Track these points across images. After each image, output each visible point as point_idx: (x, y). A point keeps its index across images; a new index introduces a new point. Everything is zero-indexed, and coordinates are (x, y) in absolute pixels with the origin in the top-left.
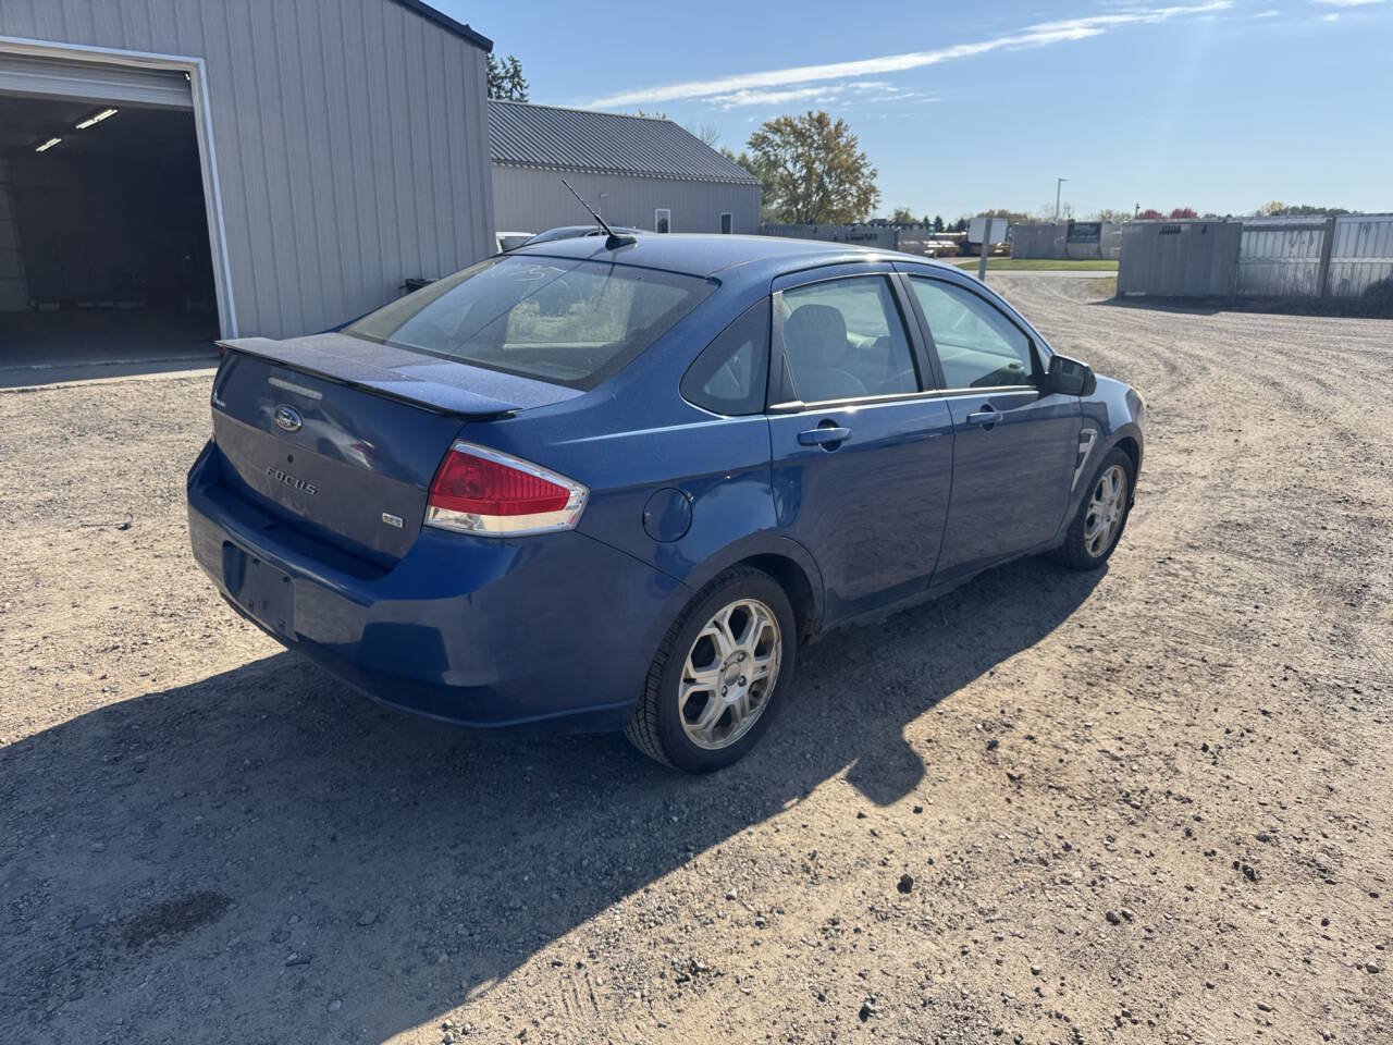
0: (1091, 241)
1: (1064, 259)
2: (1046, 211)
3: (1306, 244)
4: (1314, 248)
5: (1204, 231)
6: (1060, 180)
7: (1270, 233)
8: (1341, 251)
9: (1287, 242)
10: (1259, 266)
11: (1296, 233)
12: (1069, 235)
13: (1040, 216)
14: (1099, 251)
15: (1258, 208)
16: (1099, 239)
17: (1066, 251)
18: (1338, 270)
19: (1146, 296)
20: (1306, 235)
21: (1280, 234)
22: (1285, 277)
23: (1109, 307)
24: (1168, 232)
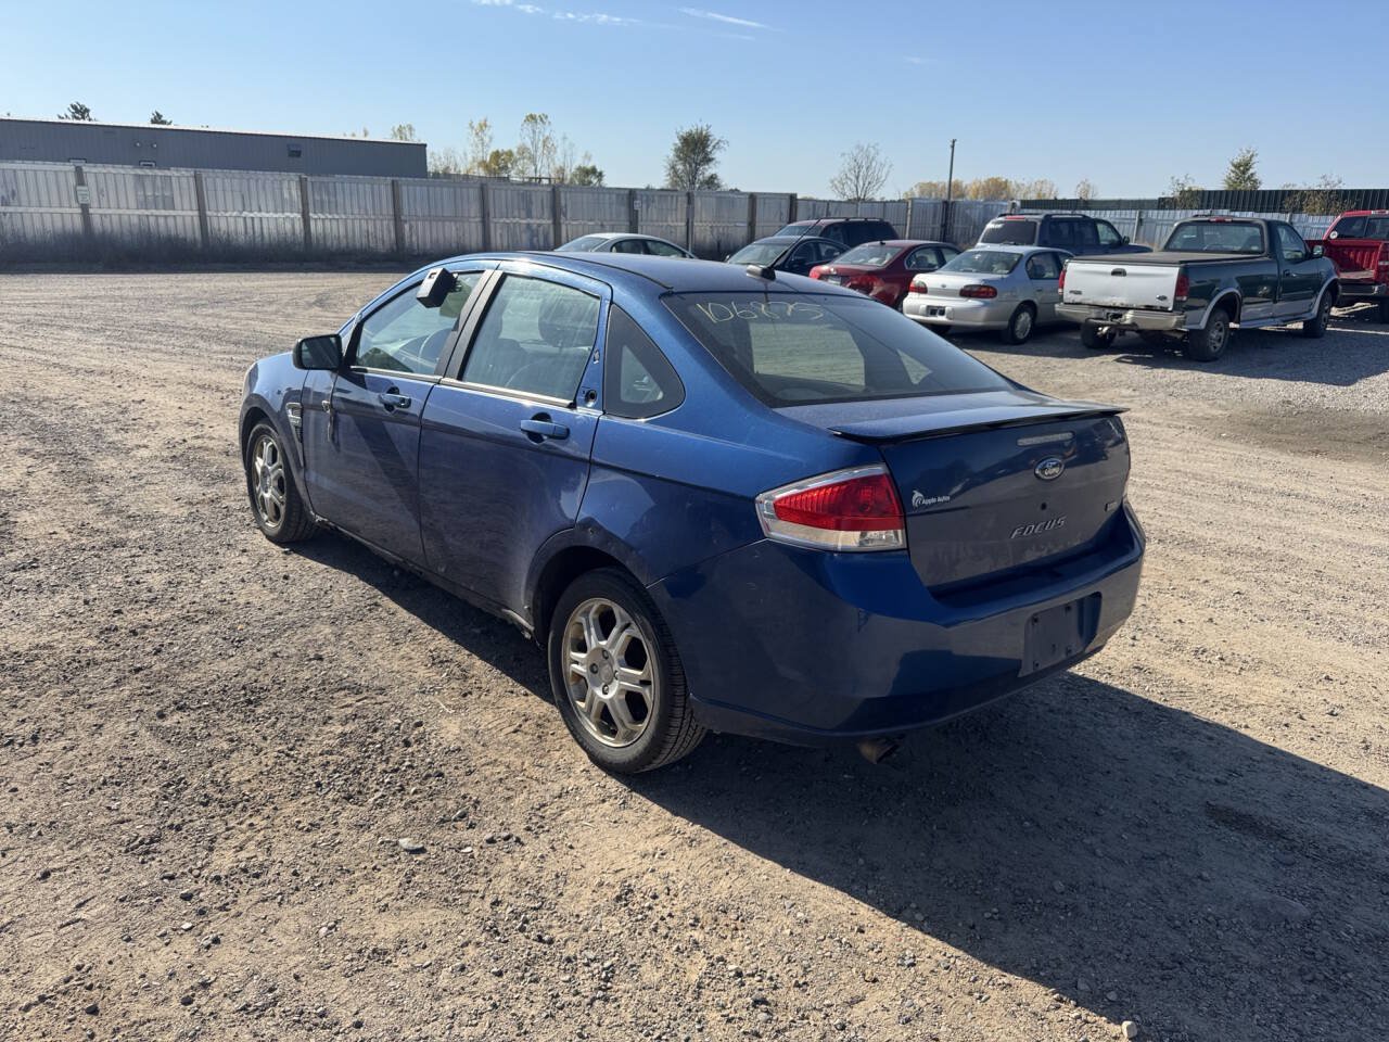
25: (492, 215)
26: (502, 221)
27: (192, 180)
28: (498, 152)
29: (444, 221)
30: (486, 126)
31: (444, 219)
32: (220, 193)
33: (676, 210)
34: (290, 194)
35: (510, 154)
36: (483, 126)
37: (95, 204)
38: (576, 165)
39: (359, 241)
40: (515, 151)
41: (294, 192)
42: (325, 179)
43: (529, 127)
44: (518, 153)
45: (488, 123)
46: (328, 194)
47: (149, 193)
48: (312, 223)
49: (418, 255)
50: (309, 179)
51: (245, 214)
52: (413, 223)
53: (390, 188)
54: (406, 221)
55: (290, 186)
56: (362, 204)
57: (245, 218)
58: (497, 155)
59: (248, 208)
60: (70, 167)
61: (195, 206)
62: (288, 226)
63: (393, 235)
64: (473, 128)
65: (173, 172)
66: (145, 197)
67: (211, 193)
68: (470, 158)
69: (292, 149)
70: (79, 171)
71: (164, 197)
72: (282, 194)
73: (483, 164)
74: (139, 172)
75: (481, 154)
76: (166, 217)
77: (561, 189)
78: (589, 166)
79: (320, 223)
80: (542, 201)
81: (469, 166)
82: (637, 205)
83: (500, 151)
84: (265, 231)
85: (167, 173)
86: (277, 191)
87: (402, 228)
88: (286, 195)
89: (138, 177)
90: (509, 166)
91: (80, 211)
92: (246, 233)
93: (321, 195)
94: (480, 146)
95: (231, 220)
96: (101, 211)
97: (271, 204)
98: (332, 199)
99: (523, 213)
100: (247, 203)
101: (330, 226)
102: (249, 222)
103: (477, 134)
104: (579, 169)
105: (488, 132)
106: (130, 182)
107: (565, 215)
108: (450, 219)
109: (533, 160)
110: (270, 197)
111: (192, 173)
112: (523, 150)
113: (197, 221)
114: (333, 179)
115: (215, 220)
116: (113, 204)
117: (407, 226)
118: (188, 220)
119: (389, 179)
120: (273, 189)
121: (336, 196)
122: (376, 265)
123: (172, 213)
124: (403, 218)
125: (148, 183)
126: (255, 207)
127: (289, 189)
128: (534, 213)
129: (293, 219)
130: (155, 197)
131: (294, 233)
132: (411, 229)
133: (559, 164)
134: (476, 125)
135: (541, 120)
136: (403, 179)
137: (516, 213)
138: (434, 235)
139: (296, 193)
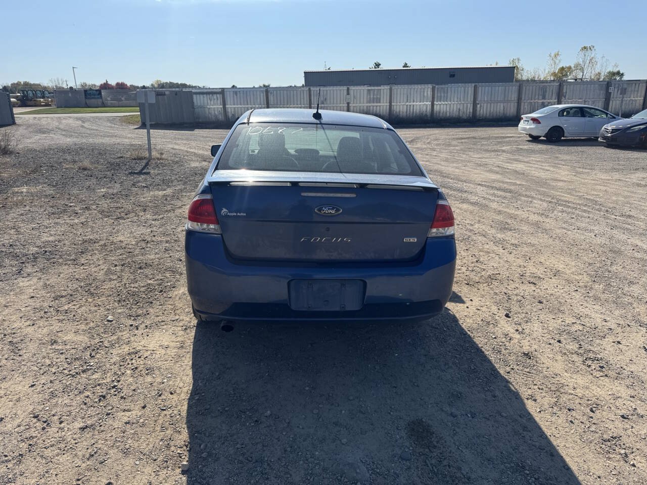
0: (98, 98)
1: (86, 108)
2: (52, 82)
3: (216, 100)
4: (219, 101)
5: (176, 94)
6: (73, 68)
7: (201, 95)
8: (229, 103)
9: (208, 99)
10: (200, 109)
11: (211, 95)
12: (85, 95)
13: (49, 85)
14: (103, 103)
15: (152, 83)
16: (101, 97)
17: (86, 103)
18: (229, 110)
19: (155, 124)
20: (215, 96)
21: (205, 95)
22: (211, 114)
23: (139, 130)
24: (160, 95)
25: (523, 99)
26: (528, 101)
27: (388, 91)
28: (563, 67)
29: (497, 103)
30: (558, 55)
31: (498, 102)
32: (399, 95)
33: (638, 91)
34: (427, 94)
35: (570, 68)
36: (557, 55)
37: (352, 102)
38: (608, 70)
39: (455, 113)
40: (572, 66)
41: (429, 93)
42: (443, 86)
43: (582, 54)
44: (574, 67)
45: (560, 53)
46: (444, 92)
47: (372, 97)
48: (435, 106)
49: (482, 119)
50: (437, 87)
51: (407, 104)
52: (482, 104)
53: (473, 88)
54: (478, 104)
55: (428, 89)
56: (459, 97)
57: (407, 105)
58: (562, 69)
59: (409, 101)
60: (345, 88)
61: (388, 101)
62: (425, 108)
63: (471, 111)
64: (551, 56)
65: (382, 87)
66: (370, 98)
67: (395, 95)
68: (547, 72)
69: (451, 73)
70: (348, 89)
71: (377, 98)
72: (424, 94)
73: (554, 74)
74: (370, 88)
75: (553, 69)
76: (377, 106)
77: (564, 84)
78: (615, 70)
79: (438, 106)
80: (552, 91)
81: (545, 76)
82: (611, 89)
83: (564, 66)
84: (415, 111)
85: (379, 88)
86: (422, 93)
87: (477, 106)
88: (425, 94)
89: (369, 90)
90: (568, 74)
91: (346, 105)
92: (407, 112)
93: (441, 94)
94: (553, 66)
95: (401, 106)
96: (354, 105)
97: (419, 99)
98: (446, 95)
99: (541, 97)
100: (409, 98)
101: (444, 107)
102: (409, 106)
103: (553, 59)
104: (609, 73)
105: (558, 58)
106: (366, 92)
107: (565, 97)
108: (501, 102)
109: (582, 70)
110: (419, 96)
111: (389, 87)
112: (577, 66)
113: (388, 107)
114: (447, 86)
115: (395, 107)
116: (358, 102)
117: (478, 106)
118: (385, 107)
119: (473, 85)
120: (421, 92)
121: (447, 93)
122: (458, 124)
123: (379, 104)
124: (477, 102)
125: (372, 92)
126: (412, 100)
127: (427, 92)
128: (547, 97)
129: (427, 105)
130: (374, 98)
131: (426, 111)
132: (481, 106)
133: (597, 71)
134: (553, 55)
135: (590, 49)
136: (480, 84)
137: (537, 97)
138: (492, 110)
139: (430, 93)
